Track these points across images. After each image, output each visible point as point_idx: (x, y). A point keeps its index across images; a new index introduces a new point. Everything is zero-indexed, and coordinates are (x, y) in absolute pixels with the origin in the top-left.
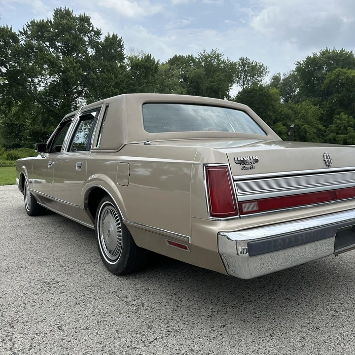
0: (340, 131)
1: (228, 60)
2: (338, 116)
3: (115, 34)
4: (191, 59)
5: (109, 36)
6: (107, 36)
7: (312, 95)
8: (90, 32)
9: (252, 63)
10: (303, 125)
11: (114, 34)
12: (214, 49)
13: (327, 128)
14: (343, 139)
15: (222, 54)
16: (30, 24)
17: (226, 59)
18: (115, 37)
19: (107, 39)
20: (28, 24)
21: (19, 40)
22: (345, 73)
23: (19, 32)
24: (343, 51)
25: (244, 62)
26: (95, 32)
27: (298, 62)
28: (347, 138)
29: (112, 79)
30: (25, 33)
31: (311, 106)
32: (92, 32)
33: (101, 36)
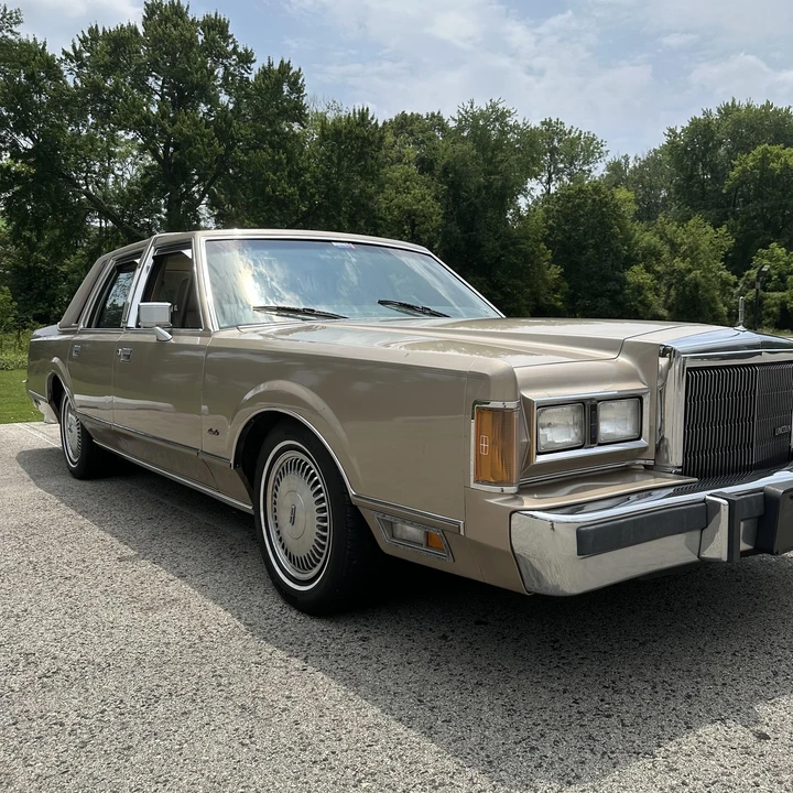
0: (770, 285)
1: (525, 124)
2: (765, 251)
3: (286, 61)
4: (437, 121)
5: (270, 65)
6: (266, 65)
7: (700, 204)
8: (228, 56)
9: (570, 132)
10: (690, 271)
11: (282, 62)
12: (495, 100)
13: (740, 276)
14: (778, 302)
15: (513, 111)
16: (87, 35)
17: (520, 122)
18: (285, 67)
19: (266, 73)
20: (84, 36)
21: (61, 72)
22: (778, 156)
23: (64, 52)
24: (768, 106)
25: (551, 129)
26: (239, 55)
27: (670, 130)
28: (788, 298)
29: (281, 164)
30: (78, 56)
31: (708, 227)
32: (234, 57)
33: (253, 66)
